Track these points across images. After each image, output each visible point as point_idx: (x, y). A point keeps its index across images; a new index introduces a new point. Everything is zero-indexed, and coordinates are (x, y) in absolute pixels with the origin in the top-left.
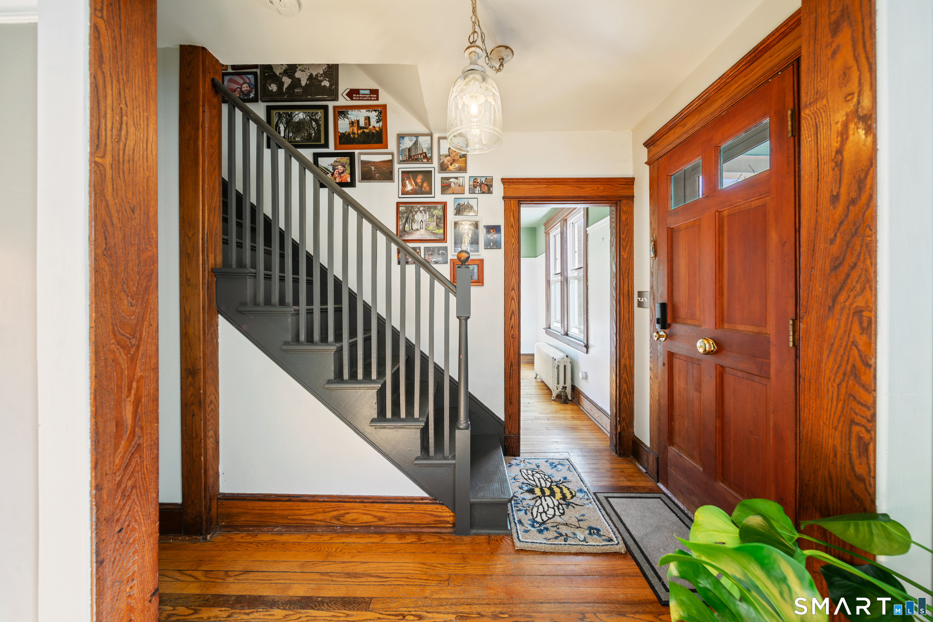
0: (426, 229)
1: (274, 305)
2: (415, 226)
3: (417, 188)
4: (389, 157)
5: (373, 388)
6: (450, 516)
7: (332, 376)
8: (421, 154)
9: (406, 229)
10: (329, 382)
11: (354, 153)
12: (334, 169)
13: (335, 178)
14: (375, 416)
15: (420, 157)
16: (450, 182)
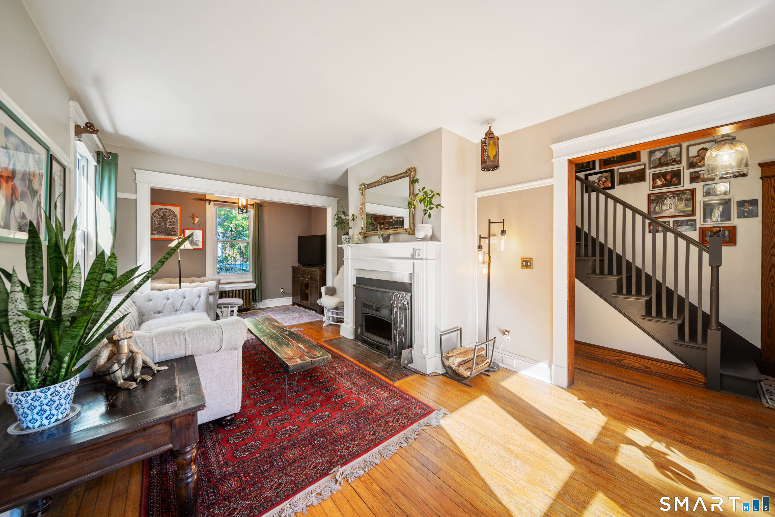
0: (675, 209)
1: (582, 257)
2: (664, 208)
3: (667, 182)
4: (643, 167)
5: (644, 300)
6: (702, 378)
7: (615, 291)
8: (670, 160)
9: (656, 210)
10: (614, 294)
11: (614, 169)
12: (599, 181)
13: (600, 186)
14: (644, 314)
15: (669, 161)
16: (700, 174)
